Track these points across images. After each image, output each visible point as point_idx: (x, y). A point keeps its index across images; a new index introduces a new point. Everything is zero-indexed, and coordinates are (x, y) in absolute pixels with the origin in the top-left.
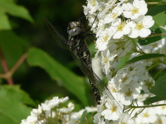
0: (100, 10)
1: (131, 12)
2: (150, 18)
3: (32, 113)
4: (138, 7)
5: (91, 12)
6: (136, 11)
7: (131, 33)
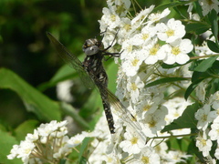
0: (122, 26)
1: (165, 34)
2: (188, 42)
3: (26, 138)
4: (173, 29)
5: (110, 29)
6: (171, 33)
7: (166, 58)
